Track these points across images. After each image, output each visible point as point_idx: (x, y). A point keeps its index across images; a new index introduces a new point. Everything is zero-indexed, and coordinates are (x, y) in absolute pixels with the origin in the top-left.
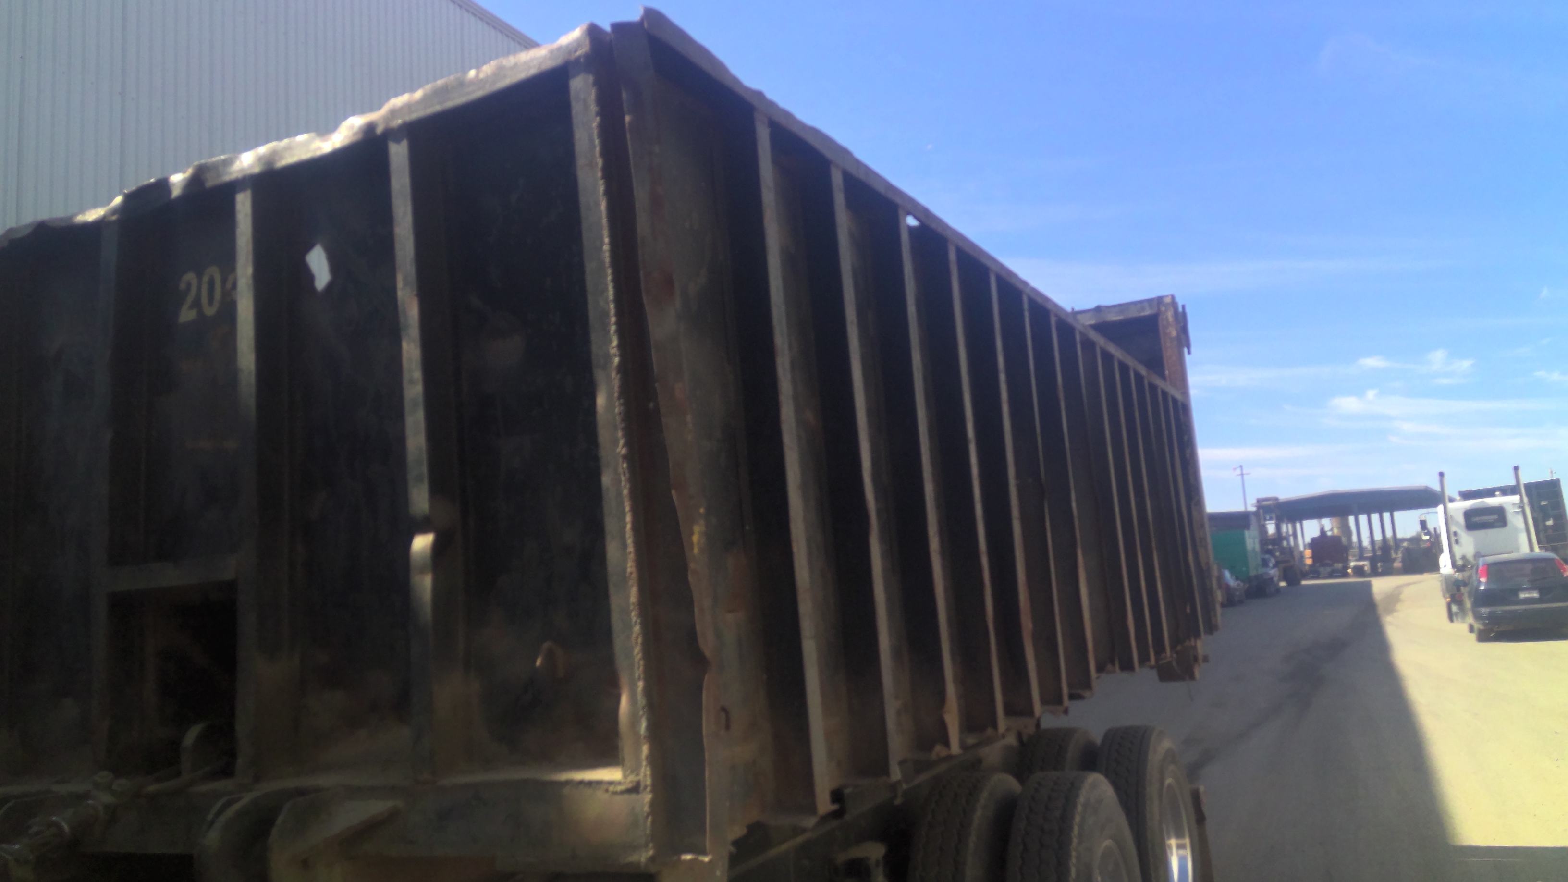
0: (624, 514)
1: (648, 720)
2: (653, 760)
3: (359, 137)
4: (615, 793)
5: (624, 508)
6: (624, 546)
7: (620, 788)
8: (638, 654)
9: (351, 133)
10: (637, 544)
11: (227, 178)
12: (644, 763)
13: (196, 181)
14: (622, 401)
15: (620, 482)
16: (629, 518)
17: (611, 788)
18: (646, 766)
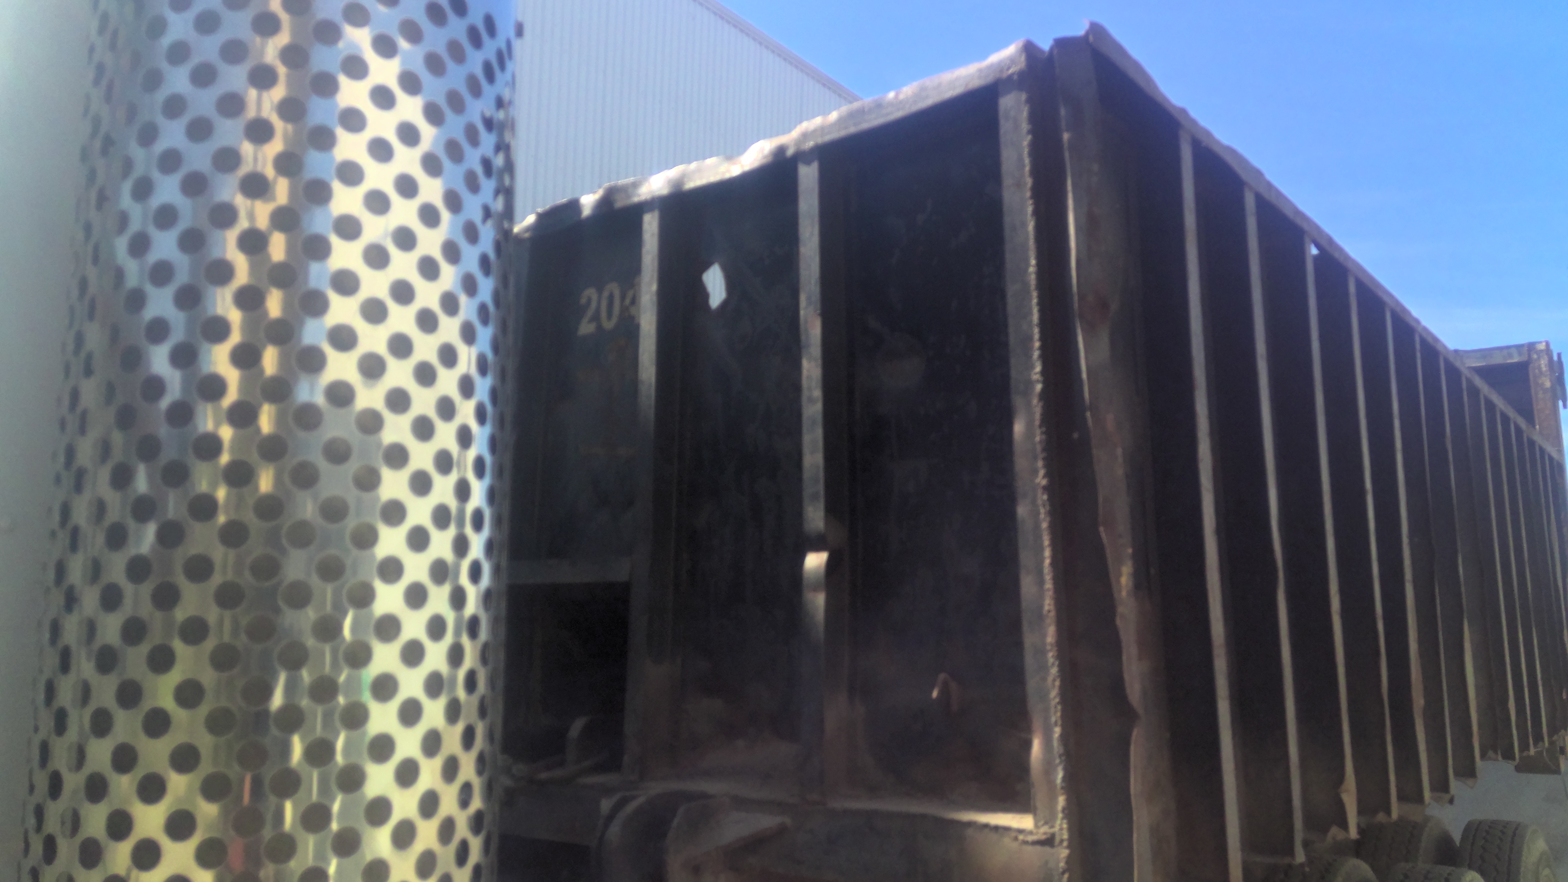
0: (1041, 549)
1: (1065, 769)
2: (1068, 813)
3: (770, 159)
4: (1025, 842)
5: (1042, 542)
6: (1041, 582)
7: (1030, 838)
8: (1055, 697)
9: (760, 156)
10: (1056, 580)
11: (635, 200)
12: (1060, 815)
13: (606, 203)
14: (1044, 429)
15: (1039, 513)
16: (1047, 553)
17: (1021, 837)
18: (1063, 819)
